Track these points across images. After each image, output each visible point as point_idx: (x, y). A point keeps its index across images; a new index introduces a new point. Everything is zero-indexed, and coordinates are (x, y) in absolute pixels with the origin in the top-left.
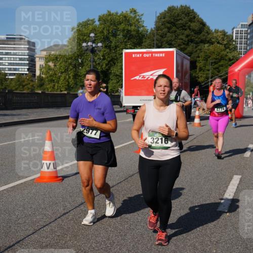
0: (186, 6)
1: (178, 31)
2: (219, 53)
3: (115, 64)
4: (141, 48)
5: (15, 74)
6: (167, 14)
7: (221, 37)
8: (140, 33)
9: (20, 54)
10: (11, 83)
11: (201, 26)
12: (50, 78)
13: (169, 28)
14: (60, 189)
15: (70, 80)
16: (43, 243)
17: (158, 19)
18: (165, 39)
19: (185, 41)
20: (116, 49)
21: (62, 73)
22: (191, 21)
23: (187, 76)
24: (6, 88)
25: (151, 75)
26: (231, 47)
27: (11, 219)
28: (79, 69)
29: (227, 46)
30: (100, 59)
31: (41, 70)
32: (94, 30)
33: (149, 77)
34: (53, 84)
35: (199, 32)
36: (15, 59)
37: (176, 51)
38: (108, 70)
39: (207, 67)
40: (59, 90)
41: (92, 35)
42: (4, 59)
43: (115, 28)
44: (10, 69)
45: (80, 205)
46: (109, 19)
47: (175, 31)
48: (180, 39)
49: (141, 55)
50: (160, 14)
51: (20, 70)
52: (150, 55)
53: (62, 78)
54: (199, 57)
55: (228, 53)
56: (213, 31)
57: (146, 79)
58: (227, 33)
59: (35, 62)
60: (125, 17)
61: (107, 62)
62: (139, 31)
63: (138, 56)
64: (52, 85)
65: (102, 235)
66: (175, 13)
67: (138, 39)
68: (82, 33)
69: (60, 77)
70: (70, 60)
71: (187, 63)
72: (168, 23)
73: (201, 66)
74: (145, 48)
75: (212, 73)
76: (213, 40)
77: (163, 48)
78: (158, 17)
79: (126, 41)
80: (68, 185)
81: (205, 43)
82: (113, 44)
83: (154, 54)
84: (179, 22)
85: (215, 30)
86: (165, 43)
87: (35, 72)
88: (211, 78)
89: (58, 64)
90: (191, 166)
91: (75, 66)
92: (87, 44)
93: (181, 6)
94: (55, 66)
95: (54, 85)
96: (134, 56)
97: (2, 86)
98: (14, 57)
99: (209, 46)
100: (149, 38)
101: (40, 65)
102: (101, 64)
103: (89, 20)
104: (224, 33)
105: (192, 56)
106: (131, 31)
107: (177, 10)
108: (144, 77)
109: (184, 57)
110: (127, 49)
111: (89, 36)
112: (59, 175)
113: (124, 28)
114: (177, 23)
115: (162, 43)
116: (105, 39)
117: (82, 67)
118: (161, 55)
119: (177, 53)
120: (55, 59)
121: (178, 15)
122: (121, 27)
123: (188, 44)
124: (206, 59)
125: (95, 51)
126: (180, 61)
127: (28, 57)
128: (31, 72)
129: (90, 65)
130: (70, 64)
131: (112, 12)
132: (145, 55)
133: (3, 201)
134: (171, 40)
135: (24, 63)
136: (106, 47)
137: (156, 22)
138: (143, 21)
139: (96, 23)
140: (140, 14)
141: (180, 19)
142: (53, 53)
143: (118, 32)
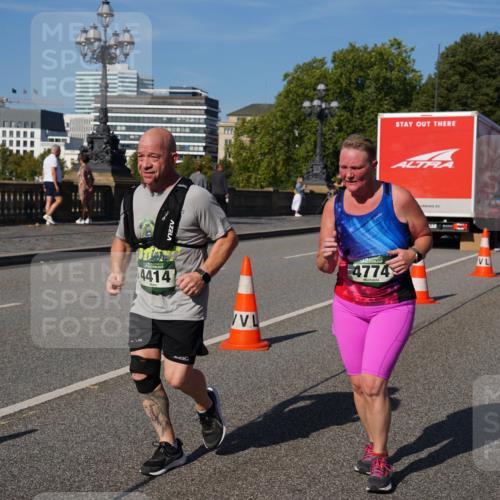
0: (496, 33)
1: (480, 80)
4: (410, 111)
5: (181, 156)
6: (460, 49)
8: (409, 84)
9: (192, 121)
12: (242, 164)
13: (462, 75)
14: (265, 363)
15: (279, 168)
17: (442, 58)
18: (455, 95)
19: (493, 99)
20: (363, 111)
21: (264, 154)
25: (430, 160)
27: (181, 412)
28: (295, 148)
30: (333, 130)
31: (227, 149)
32: (323, 78)
34: (248, 174)
36: (183, 130)
37: (478, 117)
40: (258, 186)
41: (321, 87)
43: (362, 74)
46: (350, 57)
47: (474, 81)
48: (483, 95)
49: (411, 123)
50: (447, 49)
51: (191, 149)
52: (429, 123)
53: (264, 164)
57: (418, 167)
59: (217, 135)
60: (381, 54)
62: (405, 79)
63: (406, 124)
64: (245, 176)
65: (343, 449)
66: (475, 46)
67: (405, 95)
68: (300, 84)
69: (262, 160)
70: (279, 132)
72: (461, 64)
74: (419, 111)
77: (451, 110)
78: (443, 54)
79: (381, 100)
80: (280, 357)
82: (357, 104)
83: (435, 123)
84: (482, 63)
86: (453, 101)
87: (217, 152)
89: (257, 139)
91: (288, 143)
92: (312, 101)
93: (487, 34)
94: (252, 142)
95: (250, 177)
96: (398, 124)
98: (183, 125)
100: (424, 92)
101: (226, 141)
102: (334, 140)
103: (315, 61)
106: (390, 80)
107: (477, 40)
108: (415, 163)
109: (493, 128)
110: (384, 112)
111: (315, 89)
112: (263, 337)
113: (378, 74)
114: (478, 64)
115: (449, 100)
116: (343, 94)
117: (300, 145)
118: (449, 124)
119: (478, 121)
120: (253, 130)
121: (481, 49)
122: (373, 72)
123: (497, 105)
125: (326, 116)
127: (205, 126)
128: (210, 152)
129: (315, 142)
130: (280, 139)
131: (357, 45)
132: (419, 124)
134: (466, 97)
135: (199, 138)
136: (344, 108)
137: (439, 65)
138: (414, 61)
139: (326, 66)
140: (409, 48)
141: (485, 58)
142: (249, 118)
143: (368, 82)
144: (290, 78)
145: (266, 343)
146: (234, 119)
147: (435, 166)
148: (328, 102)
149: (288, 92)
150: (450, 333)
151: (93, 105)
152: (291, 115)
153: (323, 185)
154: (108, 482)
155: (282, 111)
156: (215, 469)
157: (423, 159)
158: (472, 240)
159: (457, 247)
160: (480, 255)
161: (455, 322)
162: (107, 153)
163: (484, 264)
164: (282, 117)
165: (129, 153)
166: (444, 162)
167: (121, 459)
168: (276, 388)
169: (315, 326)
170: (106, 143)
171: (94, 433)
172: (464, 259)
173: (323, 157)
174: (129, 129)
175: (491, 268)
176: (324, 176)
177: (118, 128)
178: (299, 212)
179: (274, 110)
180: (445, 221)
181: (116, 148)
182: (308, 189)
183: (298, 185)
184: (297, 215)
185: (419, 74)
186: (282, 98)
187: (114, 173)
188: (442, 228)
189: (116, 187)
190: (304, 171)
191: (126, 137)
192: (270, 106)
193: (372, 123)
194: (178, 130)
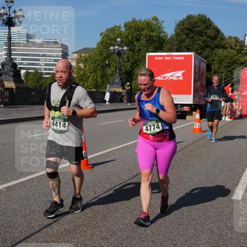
0: (203, 14)
1: (196, 37)
2: (232, 58)
3: (138, 65)
4: (162, 52)
5: (50, 73)
6: (186, 22)
7: (234, 43)
8: (162, 39)
9: (55, 56)
10: (46, 82)
11: (216, 33)
12: (80, 78)
13: (187, 35)
14: (90, 176)
15: (98, 80)
16: (76, 223)
17: (177, 26)
18: (185, 44)
19: (202, 46)
20: (139, 52)
21: (91, 73)
22: (207, 28)
23: (204, 78)
24: (41, 86)
25: (172, 76)
26: (243, 52)
28: (106, 70)
29: (239, 51)
30: (125, 61)
32: (120, 35)
33: (169, 78)
34: (83, 83)
35: (215, 38)
36: (50, 60)
37: (195, 55)
38: (131, 71)
39: (221, 70)
40: (88, 88)
41: (119, 40)
42: (40, 60)
44: (46, 69)
45: (108, 191)
46: (133, 25)
48: (197, 44)
49: (162, 58)
50: (179, 22)
52: (171, 58)
53: (91, 78)
54: (213, 61)
55: (240, 57)
56: (227, 37)
57: (166, 79)
58: (239, 39)
60: (148, 24)
61: (131, 64)
62: (160, 36)
63: (160, 58)
65: (128, 218)
66: (193, 21)
67: (160, 44)
68: (109, 38)
69: (90, 76)
70: (98, 62)
71: (204, 66)
72: (187, 29)
73: (216, 69)
74: (166, 52)
75: (226, 76)
76: (227, 46)
77: (182, 52)
78: (178, 24)
79: (148, 46)
80: (98, 173)
81: (219, 48)
82: (137, 48)
83: (174, 58)
84: (196, 29)
85: (229, 37)
86: (183, 47)
88: (225, 80)
89: (88, 65)
90: (207, 158)
91: (102, 67)
92: (114, 47)
93: (199, 14)
94: (85, 66)
96: (156, 58)
97: (38, 83)
98: (50, 58)
99: (223, 50)
100: (169, 43)
102: (125, 66)
103: (115, 27)
104: (237, 39)
105: (208, 59)
106: (153, 36)
107: (194, 18)
108: (164, 77)
109: (201, 60)
110: (149, 52)
111: (116, 41)
112: (89, 163)
113: (147, 34)
115: (181, 47)
116: (130, 43)
117: (109, 68)
118: (181, 58)
119: (194, 57)
120: (85, 61)
121: (196, 22)
122: (144, 32)
123: (204, 49)
124: (220, 62)
125: (121, 54)
126: (197, 64)
127: (61, 58)
129: (116, 66)
130: (98, 65)
131: (136, 19)
132: (166, 58)
133: (41, 185)
134: (189, 45)
136: (130, 50)
137: (176, 29)
138: (164, 27)
139: (121, 29)
140: (161, 21)
141: (197, 26)
142: (83, 55)
143: (142, 37)
144: (104, 35)
145: (91, 166)
146: (76, 55)
147: (174, 79)
148: (122, 47)
149: (102, 42)
150: (181, 160)
151: (4, 47)
152: (104, 53)
153: (120, 88)
154: (10, 237)
155: (100, 51)
156: (64, 229)
157: (168, 75)
158: (192, 115)
159: (185, 118)
160: (196, 122)
161: (183, 155)
162: (11, 71)
163: (197, 127)
164: (99, 54)
165: (23, 72)
166: (178, 77)
167: (17, 225)
168: (96, 189)
169: (115, 157)
170: (11, 67)
171: (4, 213)
172: (188, 124)
173: (120, 74)
174: (23, 59)
175: (201, 129)
176: (120, 84)
177: (17, 59)
178: (108, 102)
179: (96, 50)
180: (179, 106)
181: (16, 69)
182: (113, 90)
183: (108, 88)
184: (107, 103)
185: (166, 34)
186: (100, 44)
187: (15, 82)
188: (177, 109)
189: (16, 89)
190: (111, 81)
191: (21, 64)
192: (94, 48)
193: (144, 58)
194: (48, 60)
